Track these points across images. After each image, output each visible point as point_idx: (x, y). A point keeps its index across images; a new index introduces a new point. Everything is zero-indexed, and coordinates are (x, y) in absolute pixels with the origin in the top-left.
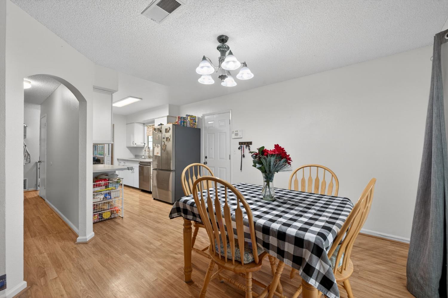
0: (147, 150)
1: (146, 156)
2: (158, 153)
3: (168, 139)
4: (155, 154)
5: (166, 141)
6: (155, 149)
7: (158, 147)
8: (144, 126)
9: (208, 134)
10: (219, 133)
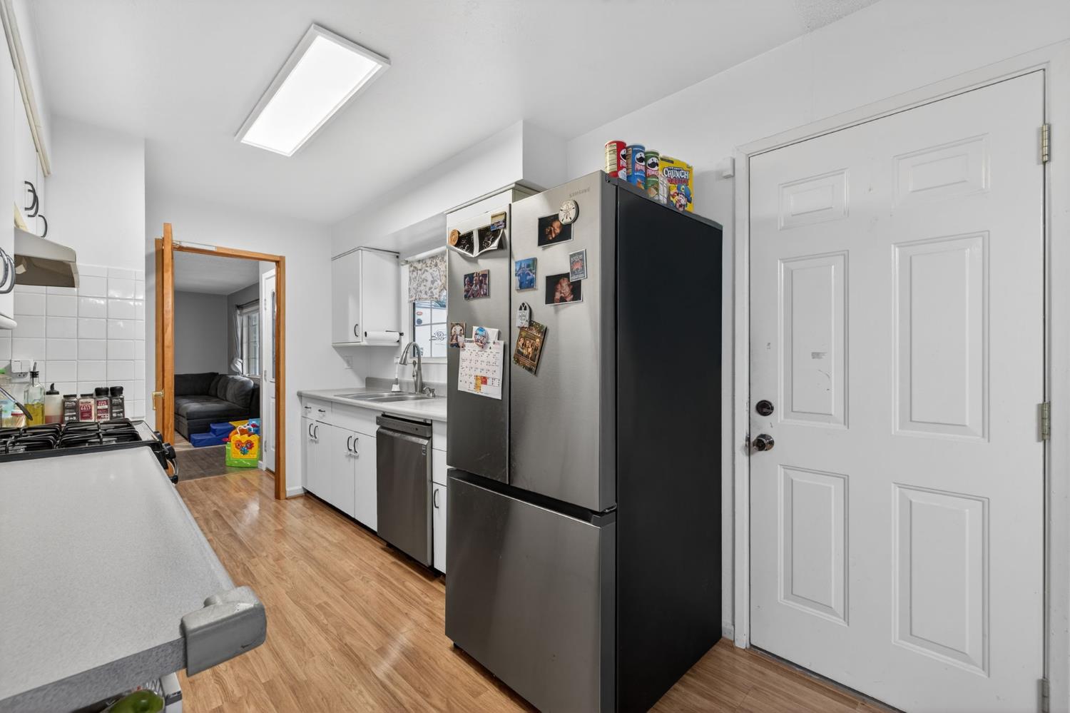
0: (410, 361)
1: (408, 383)
2: (484, 380)
3: (565, 288)
4: (466, 384)
5: (550, 299)
6: (463, 354)
7: (483, 344)
8: (398, 264)
9: (784, 260)
10: (899, 245)
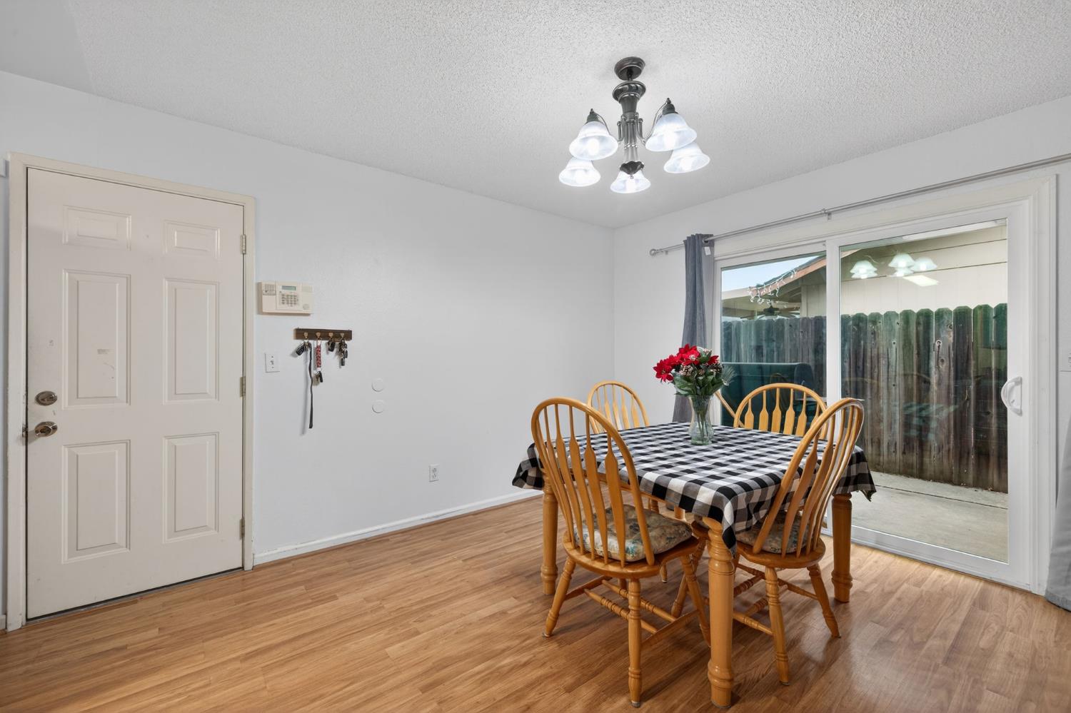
9: (68, 271)
10: (168, 279)
